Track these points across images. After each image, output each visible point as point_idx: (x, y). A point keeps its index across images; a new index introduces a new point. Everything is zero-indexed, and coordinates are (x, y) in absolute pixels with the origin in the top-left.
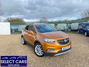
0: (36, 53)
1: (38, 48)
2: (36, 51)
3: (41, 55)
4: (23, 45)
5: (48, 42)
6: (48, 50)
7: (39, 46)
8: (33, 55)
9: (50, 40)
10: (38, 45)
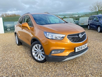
0: (34, 56)
1: (36, 50)
2: (34, 54)
3: (43, 59)
4: (18, 46)
5: (53, 39)
6: (53, 52)
7: (38, 46)
8: (30, 60)
9: (55, 36)
10: (36, 45)
